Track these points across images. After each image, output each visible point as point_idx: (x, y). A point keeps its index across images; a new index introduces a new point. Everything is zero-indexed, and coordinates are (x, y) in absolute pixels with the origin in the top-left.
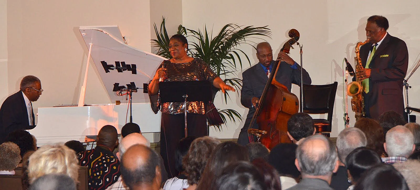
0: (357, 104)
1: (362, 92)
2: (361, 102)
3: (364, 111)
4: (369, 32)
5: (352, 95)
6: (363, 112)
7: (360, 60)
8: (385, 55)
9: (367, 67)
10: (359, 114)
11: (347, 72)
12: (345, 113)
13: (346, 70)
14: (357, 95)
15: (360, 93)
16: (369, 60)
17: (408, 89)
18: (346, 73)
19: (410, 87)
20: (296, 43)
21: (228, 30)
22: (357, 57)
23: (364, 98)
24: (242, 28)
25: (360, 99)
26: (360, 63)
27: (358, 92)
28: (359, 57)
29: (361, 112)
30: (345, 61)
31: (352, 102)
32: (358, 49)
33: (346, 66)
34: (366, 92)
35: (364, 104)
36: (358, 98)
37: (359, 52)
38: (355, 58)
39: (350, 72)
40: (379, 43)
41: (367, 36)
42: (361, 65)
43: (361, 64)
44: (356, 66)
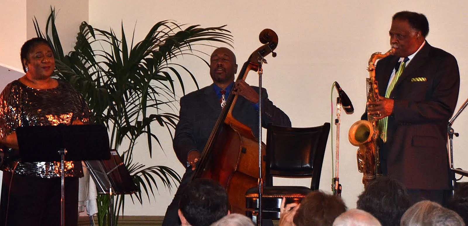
0: (367, 159)
1: (377, 139)
2: (373, 157)
3: (380, 172)
4: (395, 36)
5: (357, 143)
6: (377, 174)
7: (376, 84)
8: (421, 77)
9: (388, 96)
10: (370, 177)
11: (339, 106)
12: (334, 177)
13: (338, 103)
14: (367, 144)
15: (372, 140)
16: (391, 84)
17: (452, 138)
18: (338, 109)
19: (457, 135)
20: (271, 53)
21: (159, 32)
22: (370, 79)
23: (379, 150)
24: (183, 29)
25: (373, 152)
26: (377, 88)
27: (369, 139)
28: (374, 79)
29: (374, 174)
30: (335, 87)
31: (358, 155)
32: (374, 65)
33: (338, 96)
34: (384, 140)
35: (379, 160)
36: (369, 149)
37: (374, 71)
38: (367, 80)
39: (345, 107)
40: (411, 57)
41: (392, 43)
42: (376, 94)
43: (377, 91)
44: (369, 94)
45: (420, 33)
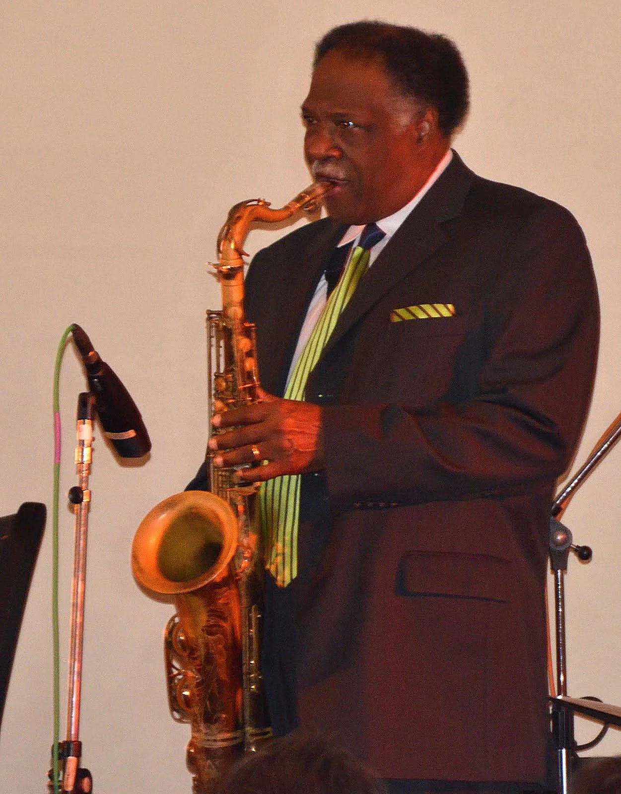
0: (209, 658)
1: (253, 577)
2: (235, 651)
3: (262, 718)
4: (325, 128)
5: (172, 589)
6: (250, 726)
7: (247, 333)
8: (431, 303)
9: (295, 389)
10: (220, 739)
11: (87, 430)
12: (63, 738)
13: (82, 416)
14: (209, 593)
15: (231, 579)
16: (310, 342)
18: (82, 443)
22: (222, 315)
23: (261, 622)
25: (233, 627)
26: (249, 354)
27: (219, 573)
28: (238, 312)
29: (237, 725)
30: (71, 350)
31: (169, 645)
33: (84, 389)
34: (279, 578)
35: (260, 667)
36: (217, 614)
37: (240, 275)
38: (209, 319)
39: (113, 435)
40: (390, 225)
42: (249, 375)
43: (250, 364)
44: (218, 376)
45: (429, 116)
